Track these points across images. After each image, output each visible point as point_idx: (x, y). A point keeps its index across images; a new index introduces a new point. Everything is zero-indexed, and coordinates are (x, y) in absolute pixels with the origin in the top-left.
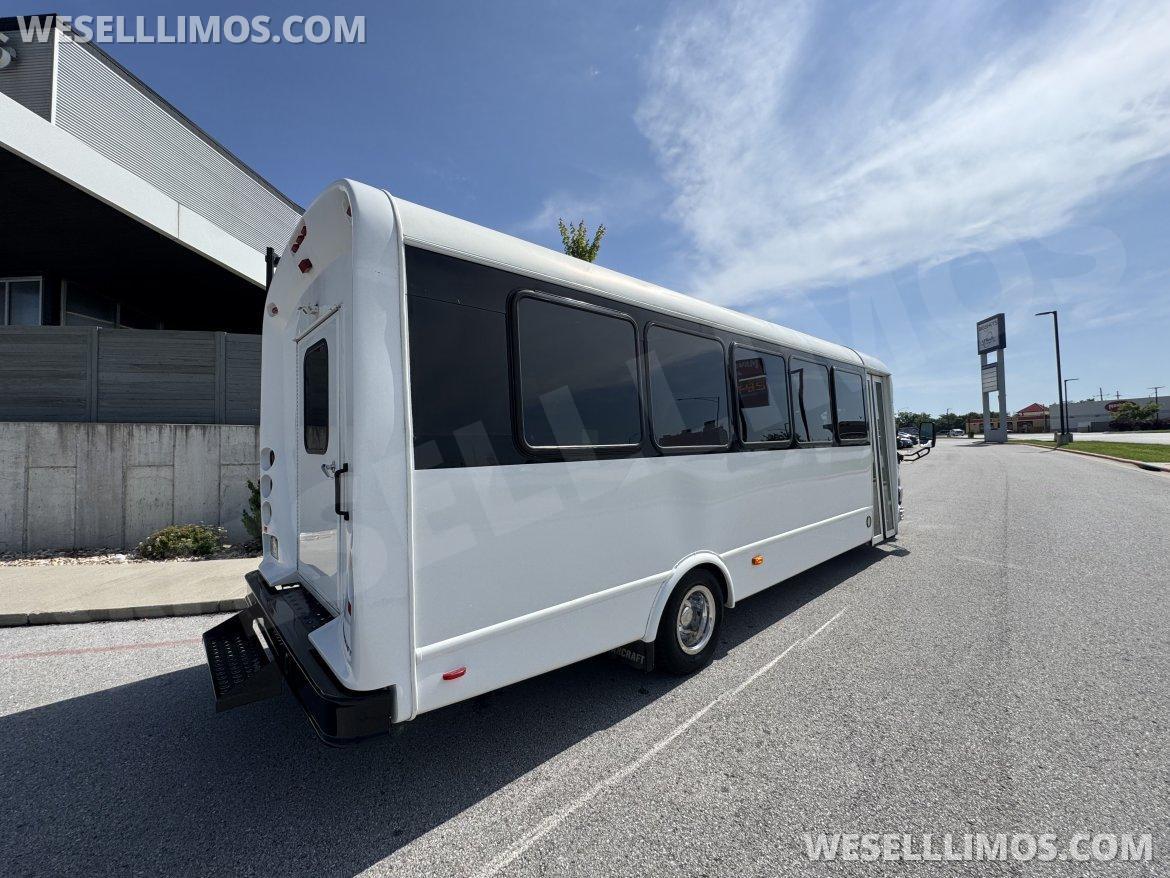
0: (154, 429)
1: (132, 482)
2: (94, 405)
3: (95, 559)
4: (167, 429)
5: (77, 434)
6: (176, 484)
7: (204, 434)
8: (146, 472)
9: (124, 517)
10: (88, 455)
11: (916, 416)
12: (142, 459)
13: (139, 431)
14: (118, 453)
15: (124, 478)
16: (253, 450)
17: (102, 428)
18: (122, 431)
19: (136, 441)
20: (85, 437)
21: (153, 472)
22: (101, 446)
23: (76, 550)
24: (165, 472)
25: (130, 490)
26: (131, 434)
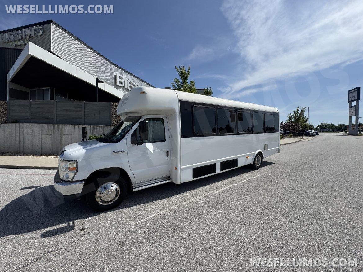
0: (67, 126)
1: (63, 139)
2: (56, 120)
3: (53, 156)
4: (70, 126)
5: (51, 126)
6: (72, 139)
7: (79, 127)
8: (66, 136)
9: (61, 147)
10: (54, 131)
11: (328, 125)
12: (65, 133)
13: (64, 126)
14: (60, 132)
15: (61, 137)
16: (90, 131)
17: (56, 125)
18: (60, 126)
19: (63, 129)
20: (53, 127)
21: (67, 136)
22: (56, 130)
23: (51, 154)
24: (70, 137)
25: (62, 141)
26: (62, 127)
